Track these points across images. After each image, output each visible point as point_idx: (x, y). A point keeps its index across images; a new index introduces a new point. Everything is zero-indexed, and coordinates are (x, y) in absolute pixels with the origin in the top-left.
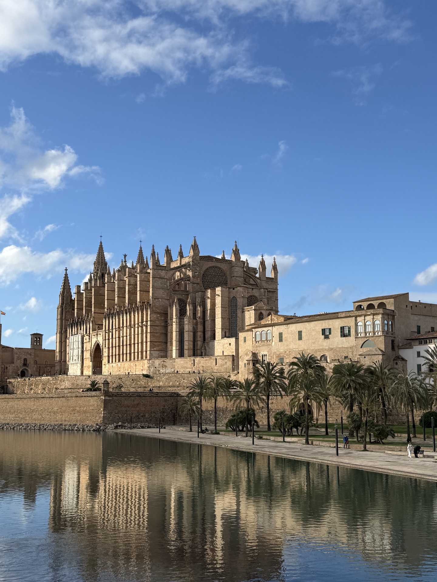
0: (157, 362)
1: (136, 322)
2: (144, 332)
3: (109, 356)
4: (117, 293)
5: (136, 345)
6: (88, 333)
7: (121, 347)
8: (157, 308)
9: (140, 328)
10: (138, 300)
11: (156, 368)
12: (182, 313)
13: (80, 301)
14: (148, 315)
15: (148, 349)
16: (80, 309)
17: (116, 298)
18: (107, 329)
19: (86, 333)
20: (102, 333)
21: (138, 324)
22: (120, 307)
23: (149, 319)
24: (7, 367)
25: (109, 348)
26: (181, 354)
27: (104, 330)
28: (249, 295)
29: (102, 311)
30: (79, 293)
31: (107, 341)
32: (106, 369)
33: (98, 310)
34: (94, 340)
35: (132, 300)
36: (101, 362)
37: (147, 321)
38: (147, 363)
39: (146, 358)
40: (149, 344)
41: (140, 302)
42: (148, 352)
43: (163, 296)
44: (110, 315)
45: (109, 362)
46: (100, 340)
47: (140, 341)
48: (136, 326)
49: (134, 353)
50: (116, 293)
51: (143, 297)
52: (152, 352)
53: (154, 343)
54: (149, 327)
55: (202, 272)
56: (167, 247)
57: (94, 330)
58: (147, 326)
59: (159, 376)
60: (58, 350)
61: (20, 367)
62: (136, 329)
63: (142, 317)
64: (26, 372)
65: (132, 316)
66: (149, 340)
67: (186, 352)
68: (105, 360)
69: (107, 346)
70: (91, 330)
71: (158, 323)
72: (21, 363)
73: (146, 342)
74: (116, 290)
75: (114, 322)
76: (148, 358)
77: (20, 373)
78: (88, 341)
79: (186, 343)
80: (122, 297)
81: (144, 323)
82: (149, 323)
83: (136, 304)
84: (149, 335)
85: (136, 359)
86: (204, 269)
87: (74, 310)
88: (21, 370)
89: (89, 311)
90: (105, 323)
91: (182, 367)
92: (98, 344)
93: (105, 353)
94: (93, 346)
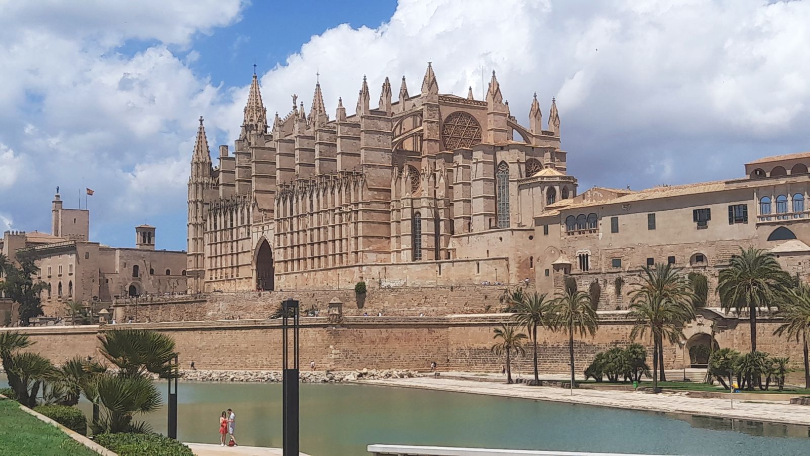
0: (376, 270)
1: (337, 205)
2: (352, 220)
4: (298, 157)
6: (246, 223)
8: (372, 180)
11: (373, 278)
13: (228, 171)
16: (229, 184)
18: (281, 217)
19: (242, 223)
20: (271, 224)
23: (360, 200)
24: (107, 281)
25: (285, 248)
26: (416, 256)
27: (276, 216)
28: (528, 157)
33: (262, 187)
36: (272, 270)
37: (356, 204)
38: (358, 270)
39: (357, 262)
40: (360, 239)
43: (382, 160)
44: (287, 195)
46: (269, 234)
47: (345, 237)
51: (347, 162)
53: (371, 239)
54: (360, 214)
56: (387, 79)
57: (257, 218)
59: (382, 292)
60: (190, 252)
61: (128, 279)
63: (348, 196)
64: (137, 287)
65: (329, 195)
66: (360, 233)
67: (424, 253)
68: (278, 268)
70: (252, 220)
71: (375, 205)
72: (129, 272)
73: (356, 238)
75: (294, 205)
77: (127, 289)
78: (246, 236)
79: (423, 239)
81: (352, 207)
83: (335, 174)
86: (445, 116)
87: (218, 186)
88: (129, 284)
90: (278, 207)
91: (419, 278)
92: (265, 240)
93: (278, 255)
94: (255, 245)
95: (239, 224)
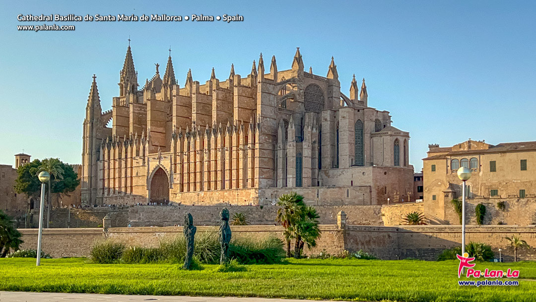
2: (250, 155)
3: (182, 184)
4: (195, 109)
6: (141, 155)
8: (266, 128)
9: (241, 152)
10: (236, 118)
11: (266, 198)
14: (255, 136)
15: (256, 176)
17: (194, 116)
18: (178, 151)
19: (138, 155)
20: (168, 155)
22: (202, 125)
23: (257, 141)
26: (299, 184)
27: (172, 151)
31: (179, 165)
32: (177, 198)
34: (153, 165)
36: (167, 189)
37: (253, 143)
38: (253, 192)
39: (253, 186)
40: (257, 170)
41: (240, 121)
42: (256, 180)
44: (184, 135)
45: (182, 189)
46: (166, 164)
47: (241, 167)
48: (235, 148)
52: (261, 180)
53: (263, 170)
54: (257, 151)
57: (152, 152)
58: (253, 150)
63: (246, 137)
66: (257, 165)
67: (305, 181)
68: (174, 189)
69: (179, 172)
70: (147, 152)
71: (266, 146)
74: (194, 106)
75: (192, 143)
76: (256, 187)
78: (141, 164)
79: (304, 171)
81: (249, 146)
82: (257, 146)
84: (257, 161)
85: (234, 187)
94: (151, 172)
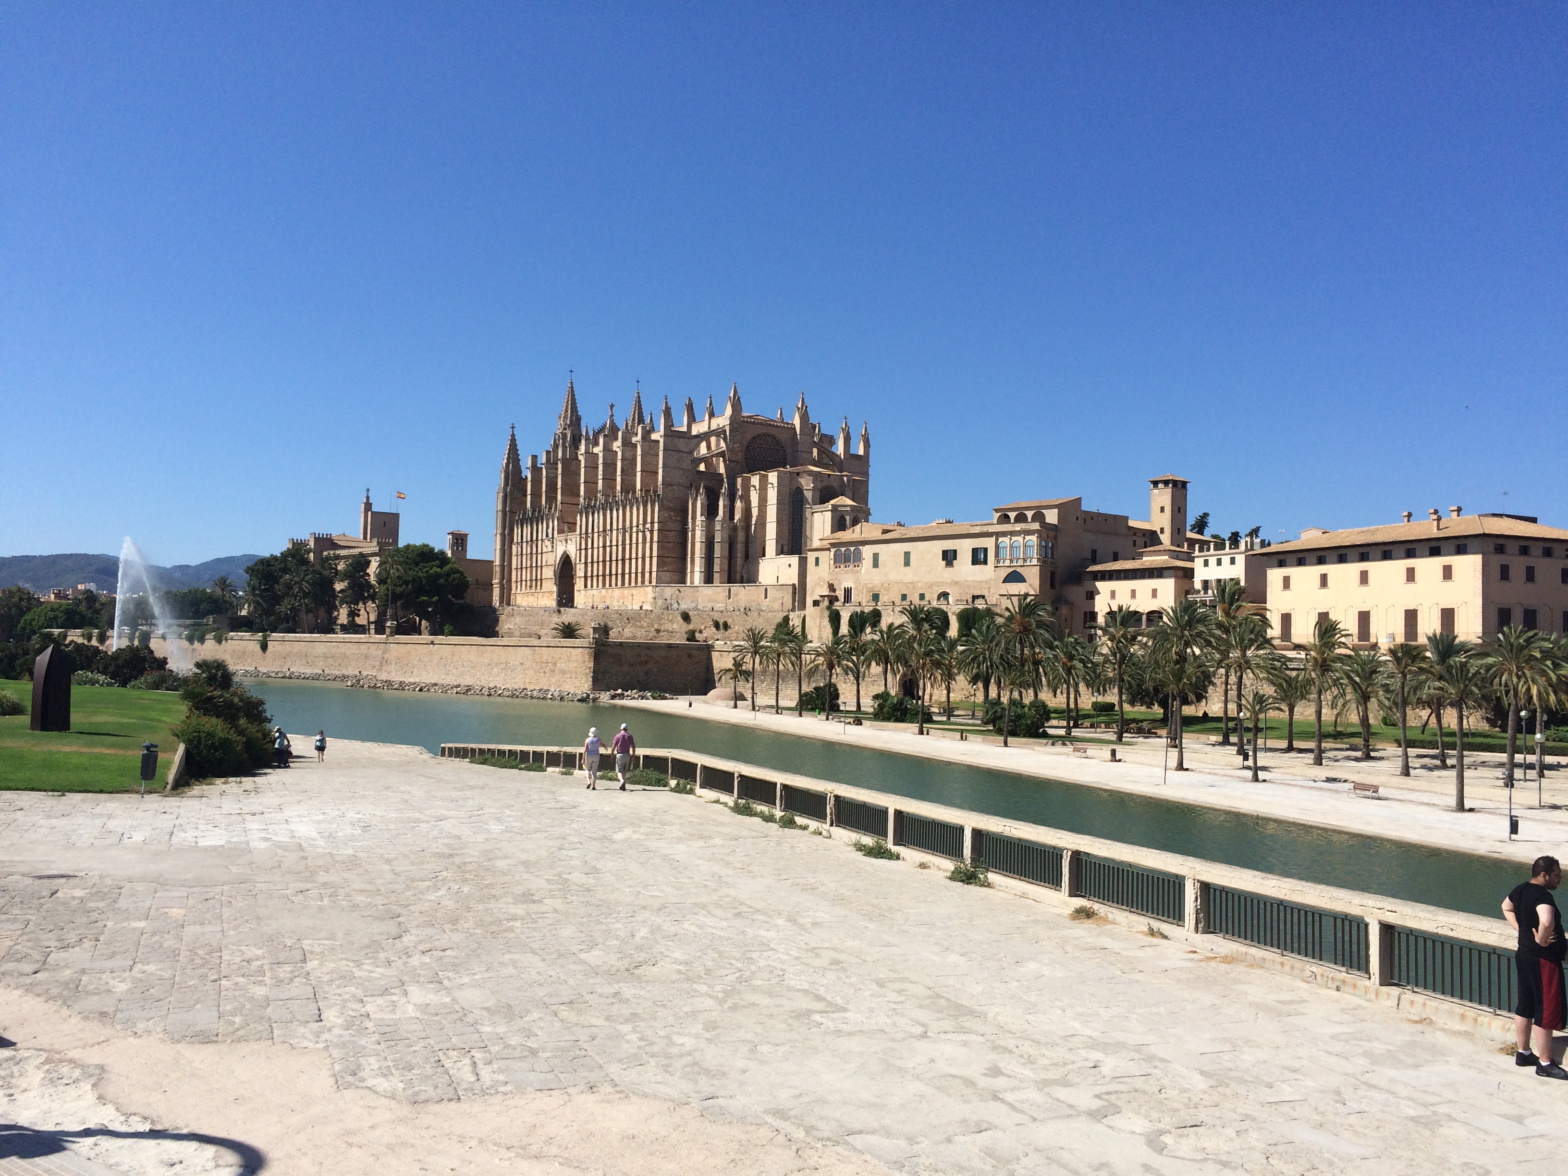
0: (669, 591)
1: (635, 524)
2: (648, 540)
3: (586, 577)
5: (634, 561)
6: (550, 536)
7: (608, 563)
8: (670, 501)
9: (640, 534)
10: (638, 486)
11: (665, 600)
12: (711, 511)
13: (536, 482)
14: (655, 512)
15: (654, 568)
16: (536, 495)
17: (600, 482)
18: (584, 531)
19: (547, 536)
20: (574, 538)
21: (638, 526)
22: (607, 496)
23: (656, 520)
25: (586, 563)
26: (709, 579)
27: (578, 531)
28: (824, 484)
29: (574, 500)
30: (536, 469)
31: (583, 552)
32: (581, 597)
33: (568, 499)
34: (560, 550)
35: (628, 487)
36: (572, 586)
37: (652, 523)
38: (651, 591)
39: (650, 582)
40: (655, 560)
41: (641, 490)
42: (654, 574)
43: (681, 481)
44: (589, 509)
45: (586, 586)
46: (572, 549)
47: (640, 555)
48: (635, 529)
49: (630, 573)
50: (600, 472)
51: (647, 482)
52: (660, 573)
53: (665, 560)
54: (656, 533)
55: (745, 443)
56: (689, 398)
57: (560, 532)
58: (652, 531)
60: (497, 562)
62: (634, 535)
63: (645, 514)
65: (628, 514)
66: (655, 553)
67: (716, 576)
68: (579, 584)
69: (583, 561)
70: (556, 532)
71: (670, 525)
73: (651, 557)
74: (601, 467)
75: (596, 521)
76: (654, 583)
78: (550, 549)
79: (717, 562)
80: (609, 478)
81: (648, 526)
82: (656, 526)
83: (634, 492)
84: (655, 546)
85: (633, 584)
86: (749, 436)
87: (526, 496)
89: (551, 499)
90: (580, 521)
91: (709, 601)
92: (568, 556)
93: (580, 571)
94: (558, 559)
95: (544, 537)
